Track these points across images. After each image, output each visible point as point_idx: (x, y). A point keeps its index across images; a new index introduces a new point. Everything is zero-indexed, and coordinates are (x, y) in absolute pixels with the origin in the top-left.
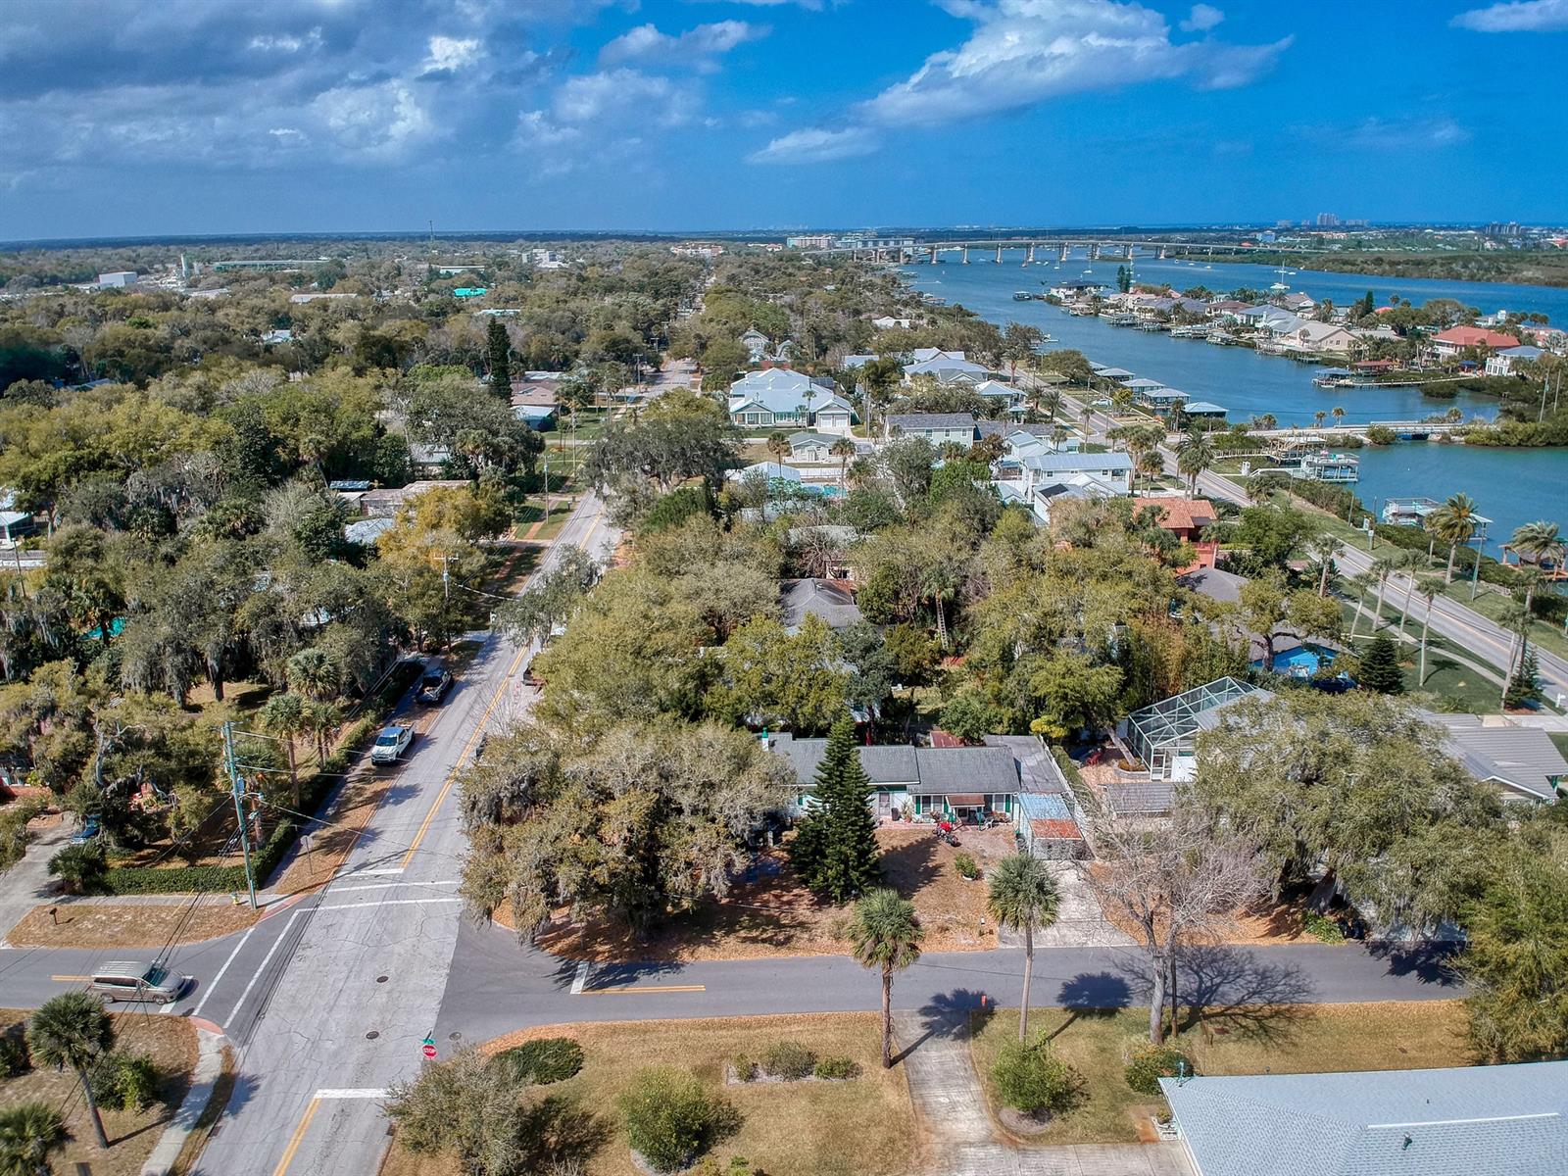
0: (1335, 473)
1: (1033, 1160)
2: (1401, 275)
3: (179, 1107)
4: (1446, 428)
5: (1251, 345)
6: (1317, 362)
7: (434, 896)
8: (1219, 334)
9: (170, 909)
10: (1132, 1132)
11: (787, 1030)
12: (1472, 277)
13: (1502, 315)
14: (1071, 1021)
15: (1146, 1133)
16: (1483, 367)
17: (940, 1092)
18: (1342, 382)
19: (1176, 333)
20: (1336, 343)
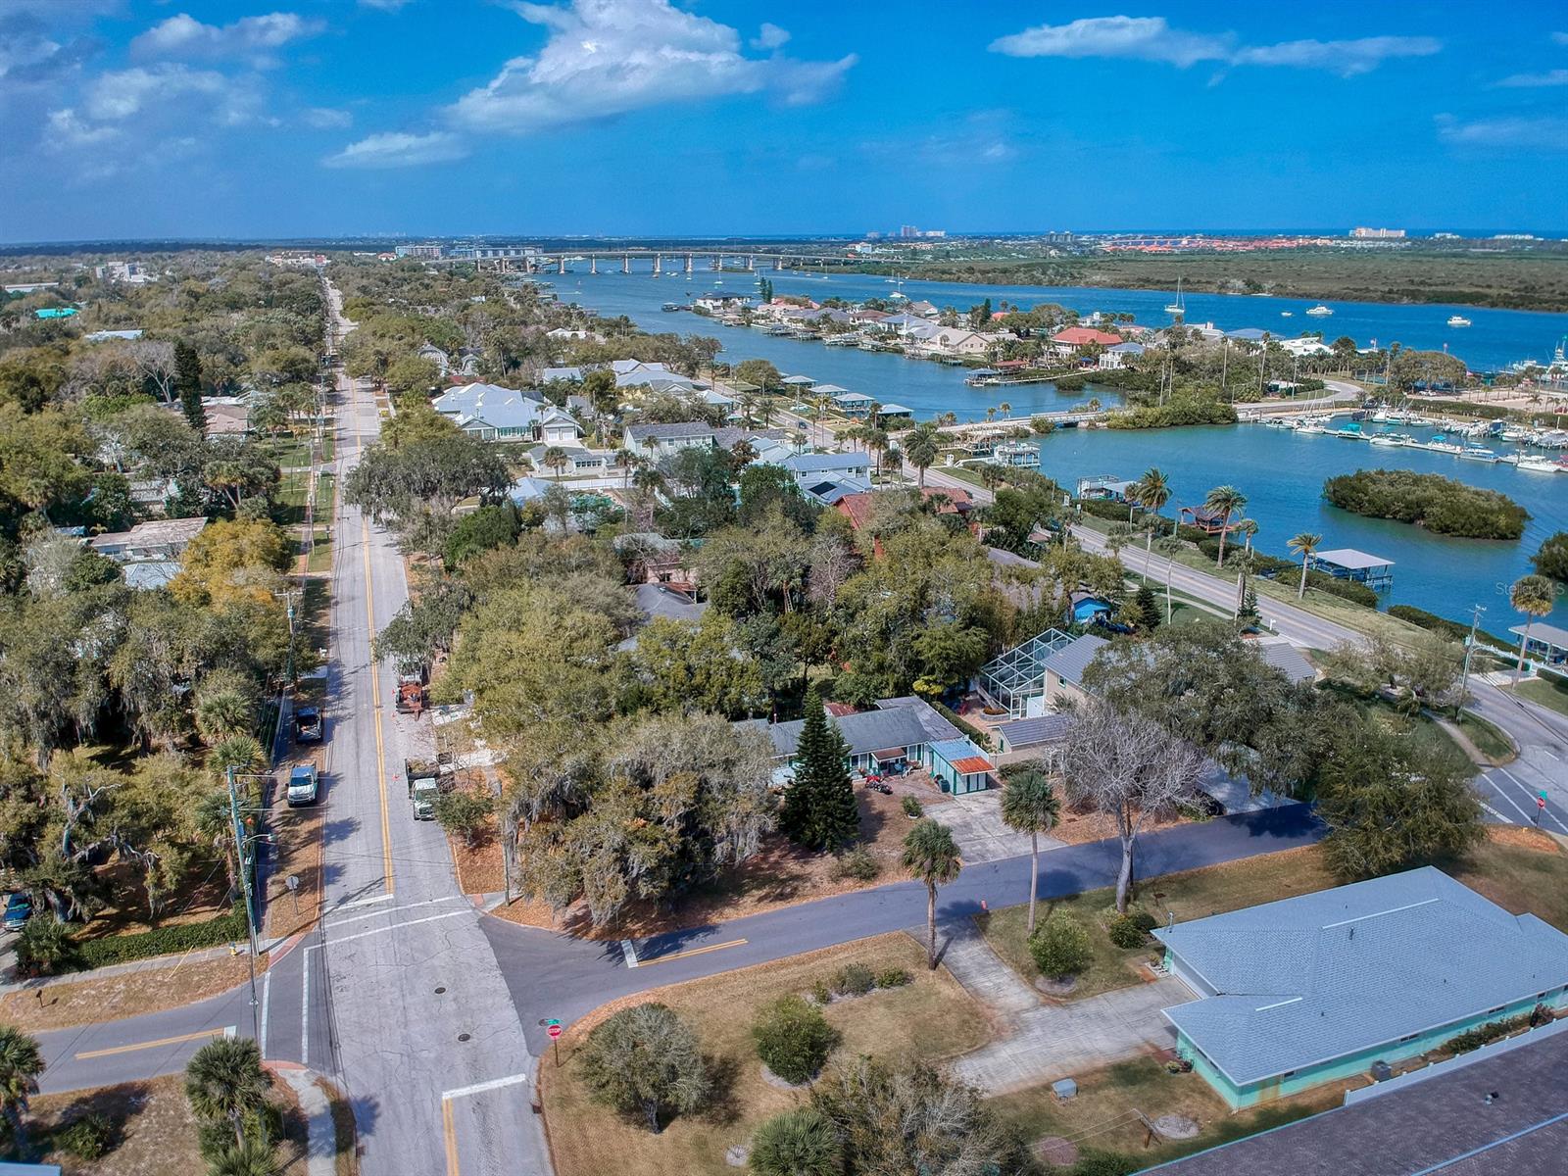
0: (1022, 459)
1: (1077, 1011)
2: (992, 282)
3: (307, 1139)
4: (1091, 416)
5: (901, 351)
6: (960, 364)
7: (441, 913)
8: (867, 343)
9: (165, 972)
10: (1137, 977)
11: (835, 958)
12: (1051, 282)
13: (1097, 316)
14: (1051, 909)
15: (1147, 975)
16: (1097, 362)
17: (982, 979)
18: (989, 381)
19: (828, 341)
20: (972, 346)
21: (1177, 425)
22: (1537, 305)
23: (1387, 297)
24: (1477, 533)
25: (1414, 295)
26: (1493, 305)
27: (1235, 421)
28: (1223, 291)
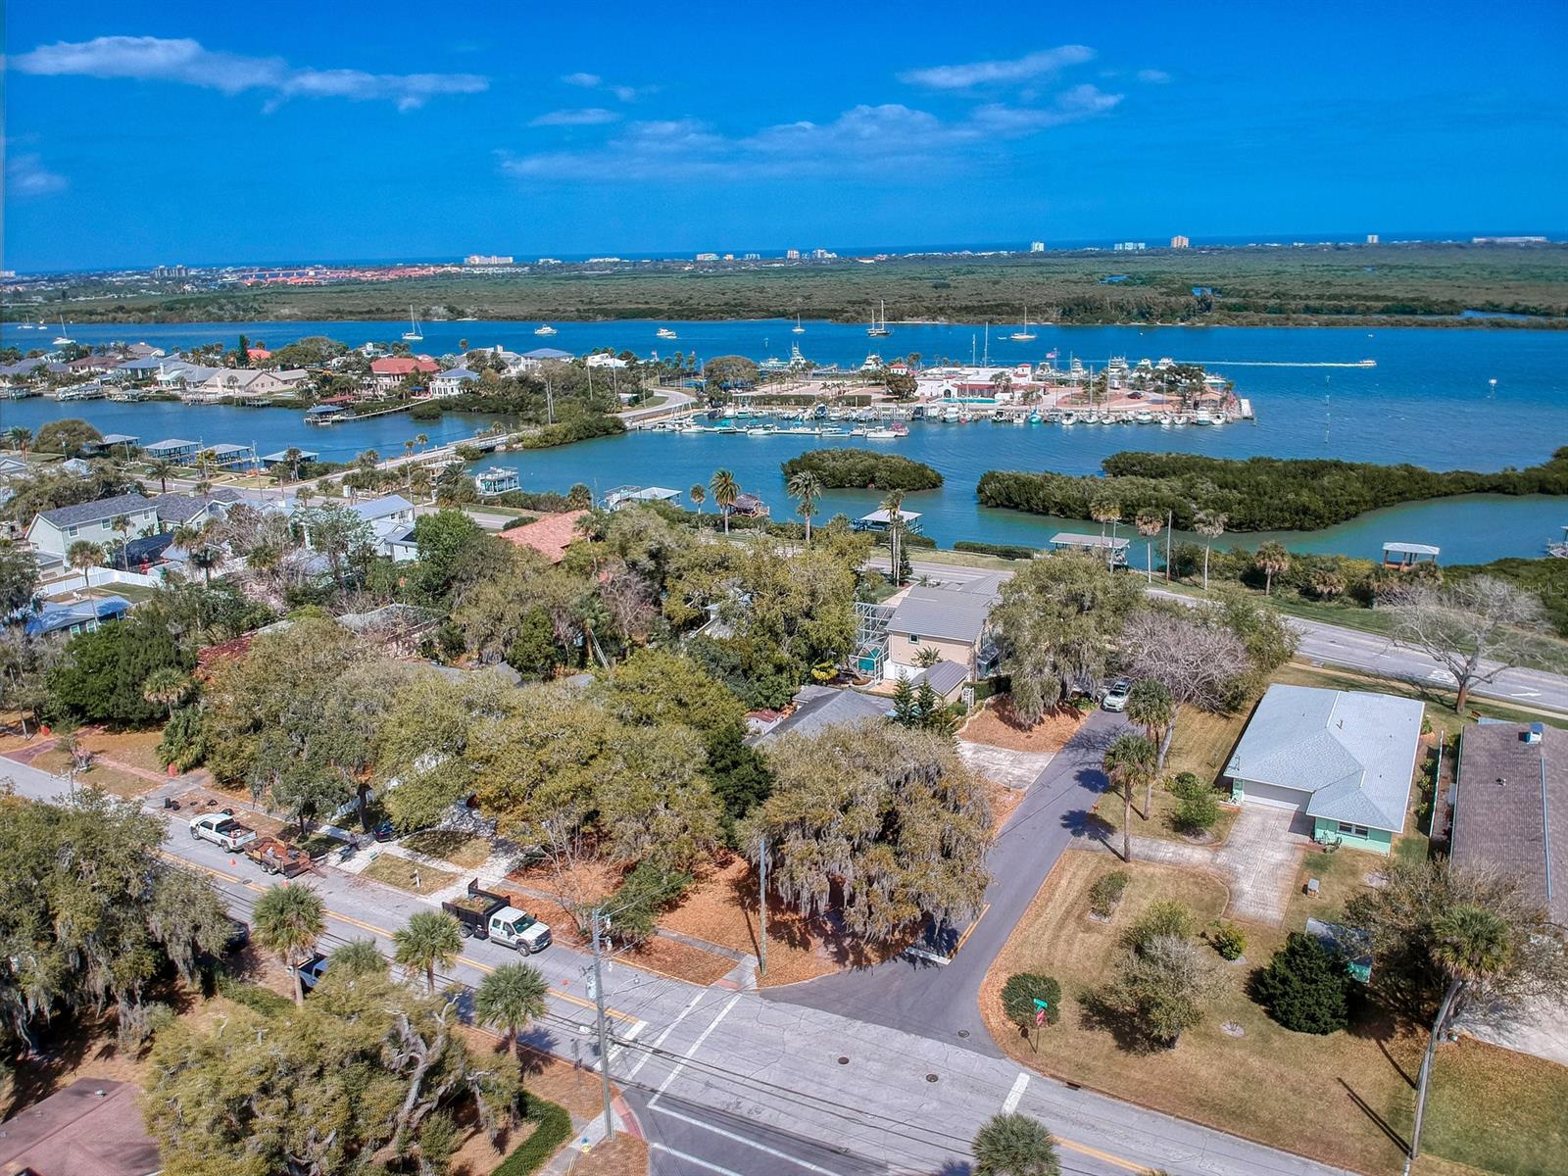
0: (503, 485)
1: (1236, 845)
2: (161, 321)
4: (504, 438)
5: (174, 399)
6: (269, 405)
7: (717, 1010)
8: (118, 393)
10: (1229, 812)
12: (235, 318)
14: (1119, 795)
16: (427, 390)
17: (1162, 854)
18: (336, 417)
19: (61, 396)
20: (263, 385)
21: (580, 439)
22: (703, 316)
23: (582, 316)
24: (918, 485)
25: (606, 313)
26: (670, 318)
27: (625, 430)
28: (428, 318)
